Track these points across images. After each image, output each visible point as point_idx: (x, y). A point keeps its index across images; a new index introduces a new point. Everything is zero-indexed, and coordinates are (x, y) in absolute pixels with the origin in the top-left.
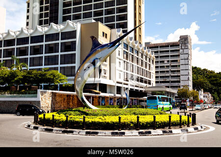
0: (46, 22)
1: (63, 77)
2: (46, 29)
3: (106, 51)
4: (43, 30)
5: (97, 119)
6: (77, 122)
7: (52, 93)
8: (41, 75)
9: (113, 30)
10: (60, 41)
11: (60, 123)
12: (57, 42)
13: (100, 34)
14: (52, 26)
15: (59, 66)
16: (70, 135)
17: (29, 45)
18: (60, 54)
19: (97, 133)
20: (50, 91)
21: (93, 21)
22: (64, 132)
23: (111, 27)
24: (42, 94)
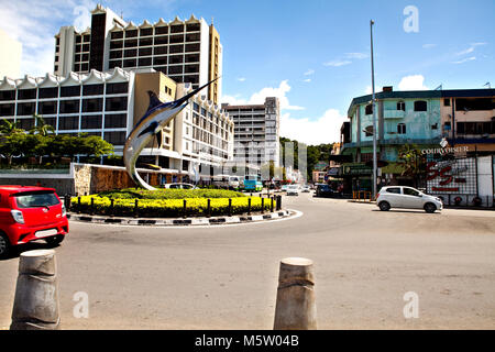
0: (85, 68)
1: (109, 146)
2: (84, 77)
3: (169, 112)
4: (79, 78)
5: (154, 204)
6: (127, 208)
7: (92, 168)
8: (76, 142)
9: (180, 85)
10: (104, 96)
11: (103, 208)
12: (100, 96)
13: (162, 89)
14: (93, 75)
15: (103, 130)
16: (117, 225)
17: (59, 99)
18: (104, 113)
19: (154, 222)
20: (89, 165)
21: (153, 71)
22: (108, 221)
23: (177, 80)
24: (78, 169)
